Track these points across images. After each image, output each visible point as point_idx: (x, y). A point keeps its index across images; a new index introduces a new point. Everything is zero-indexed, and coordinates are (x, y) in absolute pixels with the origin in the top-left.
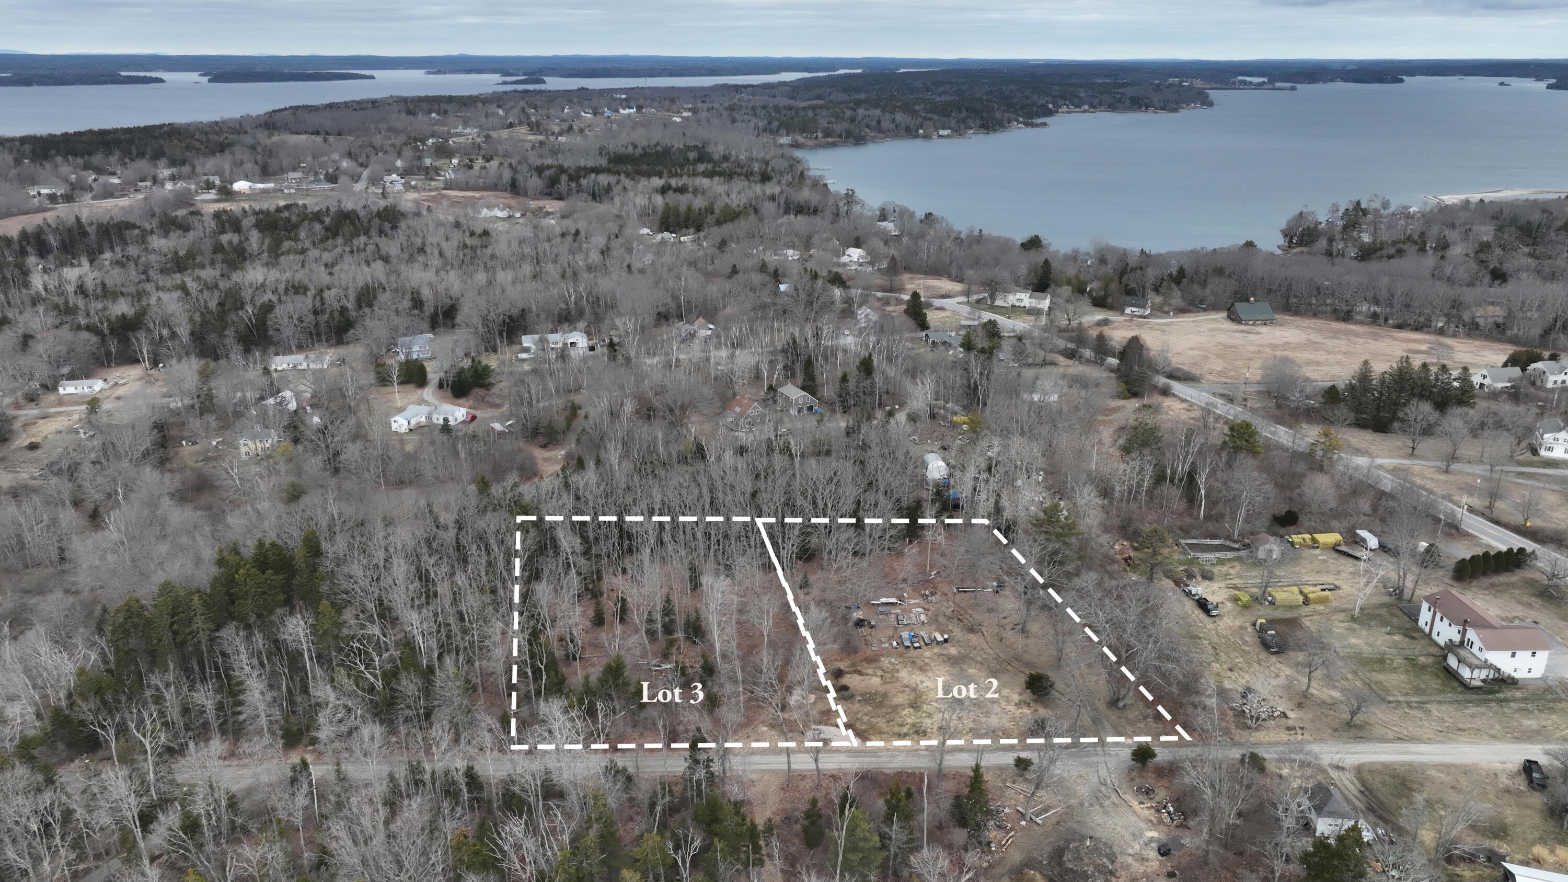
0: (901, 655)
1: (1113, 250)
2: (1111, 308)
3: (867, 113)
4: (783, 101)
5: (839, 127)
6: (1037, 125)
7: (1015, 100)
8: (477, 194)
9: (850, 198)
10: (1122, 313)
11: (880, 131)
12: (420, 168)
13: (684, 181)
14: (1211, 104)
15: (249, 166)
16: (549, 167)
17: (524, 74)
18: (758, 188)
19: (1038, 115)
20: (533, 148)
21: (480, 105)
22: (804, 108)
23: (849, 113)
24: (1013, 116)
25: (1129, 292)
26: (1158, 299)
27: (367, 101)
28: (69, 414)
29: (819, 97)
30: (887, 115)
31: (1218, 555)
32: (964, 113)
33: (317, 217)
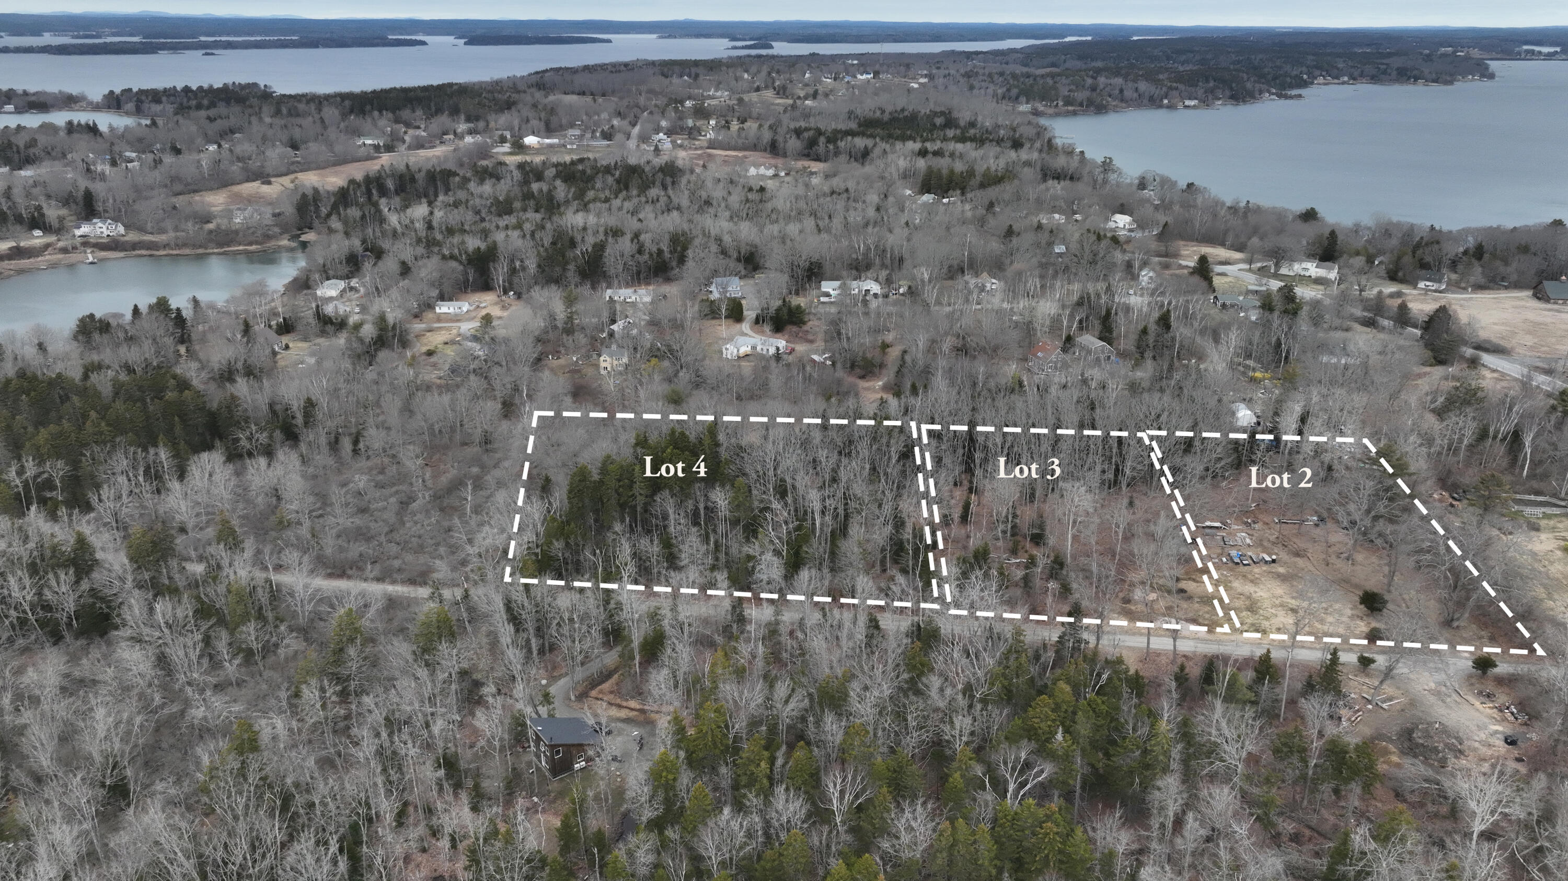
0: (1231, 570)
1: (1398, 225)
2: (1402, 281)
3: (1109, 81)
4: (1019, 69)
5: (1081, 95)
6: (1291, 97)
7: (1266, 70)
8: (740, 154)
9: (1107, 165)
10: (1415, 287)
11: (1122, 100)
12: (682, 129)
13: (937, 145)
14: (1492, 76)
15: (534, 123)
16: (807, 129)
17: (751, 39)
18: (1013, 154)
19: (1291, 87)
20: (785, 111)
21: (724, 68)
22: (1042, 76)
23: (1089, 81)
24: (1264, 87)
25: (1424, 266)
26: (1454, 276)
27: (620, 64)
28: (448, 329)
29: (1053, 65)
30: (1130, 84)
31: (1543, 509)
32: (1212, 84)
33: (607, 170)
